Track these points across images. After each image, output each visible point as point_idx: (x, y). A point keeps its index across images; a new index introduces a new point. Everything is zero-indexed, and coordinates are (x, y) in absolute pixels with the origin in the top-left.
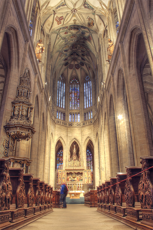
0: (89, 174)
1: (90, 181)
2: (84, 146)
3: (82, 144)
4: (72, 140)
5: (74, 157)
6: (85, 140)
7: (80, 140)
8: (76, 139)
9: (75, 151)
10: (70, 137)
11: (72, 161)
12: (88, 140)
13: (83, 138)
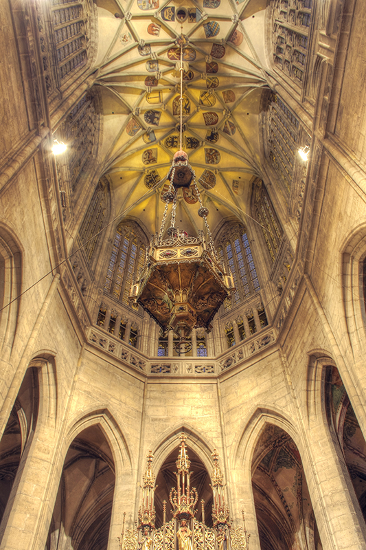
3: (228, 453)
4: (168, 438)
5: (182, 500)
6: (241, 428)
7: (214, 435)
8: (193, 431)
9: (186, 465)
10: (160, 419)
11: (169, 531)
12: (259, 429)
13: (228, 423)
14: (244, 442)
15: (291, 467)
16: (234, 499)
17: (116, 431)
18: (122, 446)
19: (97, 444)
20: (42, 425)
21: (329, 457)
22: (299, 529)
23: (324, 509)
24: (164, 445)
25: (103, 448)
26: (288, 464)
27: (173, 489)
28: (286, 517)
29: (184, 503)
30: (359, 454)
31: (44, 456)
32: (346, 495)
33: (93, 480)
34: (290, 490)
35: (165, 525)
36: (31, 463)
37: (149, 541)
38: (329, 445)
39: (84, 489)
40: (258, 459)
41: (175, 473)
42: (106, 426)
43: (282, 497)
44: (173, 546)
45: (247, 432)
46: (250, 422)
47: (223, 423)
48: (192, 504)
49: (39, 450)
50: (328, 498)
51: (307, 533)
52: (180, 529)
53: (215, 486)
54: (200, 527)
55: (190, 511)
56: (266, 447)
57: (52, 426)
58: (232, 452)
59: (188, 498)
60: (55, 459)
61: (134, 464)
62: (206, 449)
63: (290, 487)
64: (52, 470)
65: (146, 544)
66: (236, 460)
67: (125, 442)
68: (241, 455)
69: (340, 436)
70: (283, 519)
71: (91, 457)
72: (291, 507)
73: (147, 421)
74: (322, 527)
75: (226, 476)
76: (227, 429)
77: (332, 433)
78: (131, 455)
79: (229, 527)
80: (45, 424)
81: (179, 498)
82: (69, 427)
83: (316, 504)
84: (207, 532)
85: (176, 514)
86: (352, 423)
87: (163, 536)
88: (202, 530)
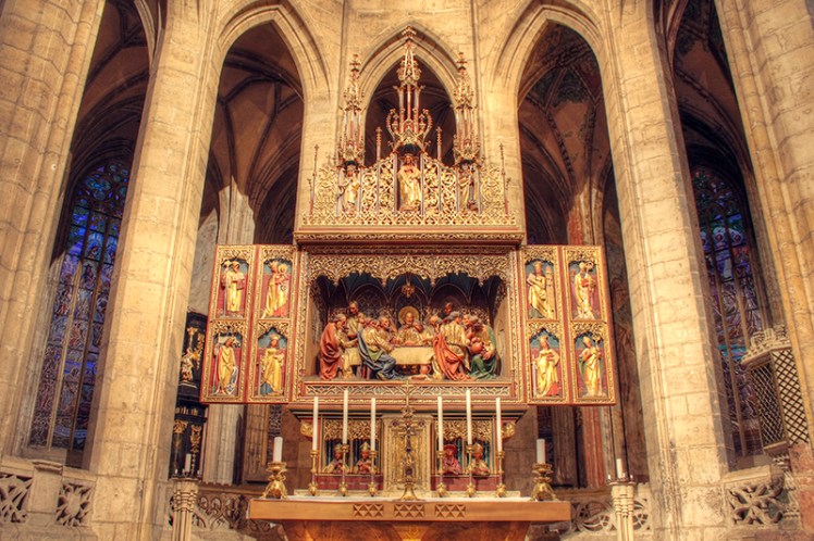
0: (583, 295)
1: (592, 375)
2: (499, 80)
3: (482, 68)
4: (386, 45)
5: (405, 127)
6: (507, 28)
7: (462, 40)
8: (427, 33)
9: (414, 76)
10: (373, 15)
11: (385, 170)
12: (535, 31)
13: (485, 21)
14: (510, 51)
15: (580, 100)
16: (488, 136)
17: (301, 34)
18: (313, 57)
19: (274, 58)
20: (176, 18)
21: (648, 71)
22: (582, 190)
23: (629, 148)
24: (380, 55)
25: (283, 63)
26: (575, 96)
27: (393, 111)
28: (565, 173)
29: (410, 131)
30: (691, 84)
31: (185, 67)
32: (668, 129)
33: (273, 117)
34: (574, 135)
35: (380, 162)
36: (165, 77)
37: (354, 184)
38: (650, 53)
39: (260, 129)
40: (529, 83)
41: (396, 87)
42: (285, 24)
43: (561, 145)
44: (392, 190)
45: (515, 35)
46: (521, 19)
47: (476, 21)
48: (421, 132)
49: (176, 56)
50: (637, 133)
51: (594, 196)
52: (403, 168)
53: (458, 108)
54: (434, 166)
55: (419, 143)
56: (545, 63)
57: (193, 21)
58: (490, 66)
59: (416, 123)
60: (203, 70)
61: (332, 82)
62: (448, 62)
63: (575, 130)
64: (200, 88)
65: (350, 188)
66: (494, 79)
67: (316, 49)
68: (504, 71)
69: (671, 44)
70: (560, 175)
71: (268, 81)
72: (575, 159)
73: (351, 17)
74: (623, 174)
75: (477, 95)
76: (484, 31)
77: (658, 35)
78: (327, 70)
79: (479, 167)
80: (181, 17)
81: (402, 124)
82: (221, 23)
83: (618, 141)
84: (444, 173)
85: (396, 147)
86: (690, 31)
87: (376, 178)
88: (436, 172)
